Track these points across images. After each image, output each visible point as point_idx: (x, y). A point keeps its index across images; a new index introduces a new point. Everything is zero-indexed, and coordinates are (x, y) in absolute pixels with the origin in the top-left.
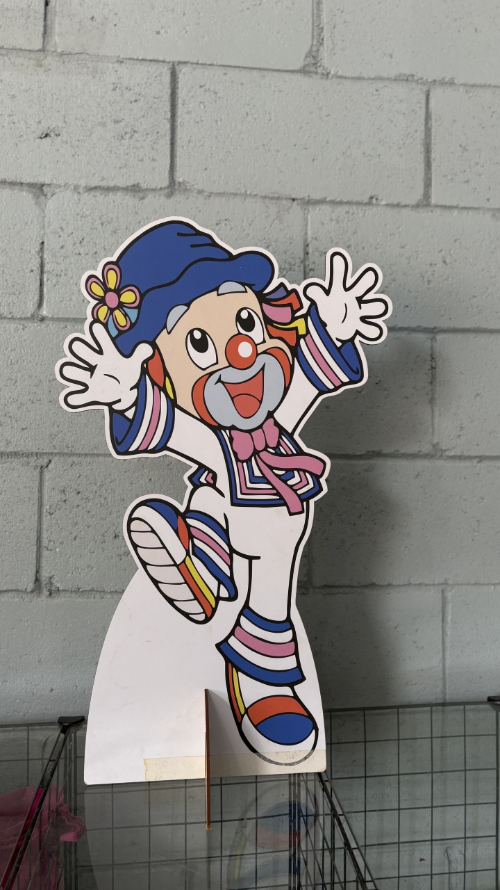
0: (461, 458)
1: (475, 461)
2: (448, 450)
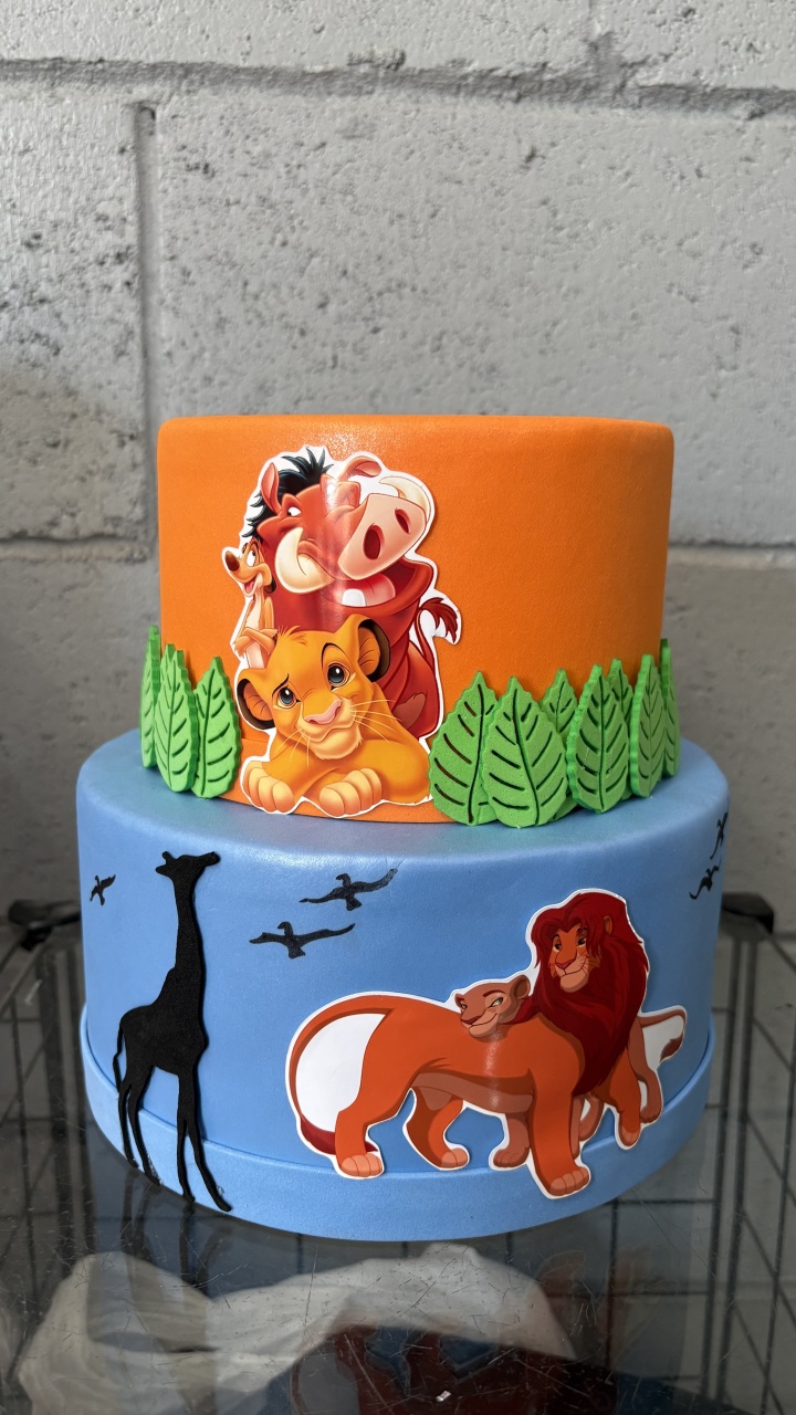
0: (688, 97)
1: (741, 110)
2: (643, 63)
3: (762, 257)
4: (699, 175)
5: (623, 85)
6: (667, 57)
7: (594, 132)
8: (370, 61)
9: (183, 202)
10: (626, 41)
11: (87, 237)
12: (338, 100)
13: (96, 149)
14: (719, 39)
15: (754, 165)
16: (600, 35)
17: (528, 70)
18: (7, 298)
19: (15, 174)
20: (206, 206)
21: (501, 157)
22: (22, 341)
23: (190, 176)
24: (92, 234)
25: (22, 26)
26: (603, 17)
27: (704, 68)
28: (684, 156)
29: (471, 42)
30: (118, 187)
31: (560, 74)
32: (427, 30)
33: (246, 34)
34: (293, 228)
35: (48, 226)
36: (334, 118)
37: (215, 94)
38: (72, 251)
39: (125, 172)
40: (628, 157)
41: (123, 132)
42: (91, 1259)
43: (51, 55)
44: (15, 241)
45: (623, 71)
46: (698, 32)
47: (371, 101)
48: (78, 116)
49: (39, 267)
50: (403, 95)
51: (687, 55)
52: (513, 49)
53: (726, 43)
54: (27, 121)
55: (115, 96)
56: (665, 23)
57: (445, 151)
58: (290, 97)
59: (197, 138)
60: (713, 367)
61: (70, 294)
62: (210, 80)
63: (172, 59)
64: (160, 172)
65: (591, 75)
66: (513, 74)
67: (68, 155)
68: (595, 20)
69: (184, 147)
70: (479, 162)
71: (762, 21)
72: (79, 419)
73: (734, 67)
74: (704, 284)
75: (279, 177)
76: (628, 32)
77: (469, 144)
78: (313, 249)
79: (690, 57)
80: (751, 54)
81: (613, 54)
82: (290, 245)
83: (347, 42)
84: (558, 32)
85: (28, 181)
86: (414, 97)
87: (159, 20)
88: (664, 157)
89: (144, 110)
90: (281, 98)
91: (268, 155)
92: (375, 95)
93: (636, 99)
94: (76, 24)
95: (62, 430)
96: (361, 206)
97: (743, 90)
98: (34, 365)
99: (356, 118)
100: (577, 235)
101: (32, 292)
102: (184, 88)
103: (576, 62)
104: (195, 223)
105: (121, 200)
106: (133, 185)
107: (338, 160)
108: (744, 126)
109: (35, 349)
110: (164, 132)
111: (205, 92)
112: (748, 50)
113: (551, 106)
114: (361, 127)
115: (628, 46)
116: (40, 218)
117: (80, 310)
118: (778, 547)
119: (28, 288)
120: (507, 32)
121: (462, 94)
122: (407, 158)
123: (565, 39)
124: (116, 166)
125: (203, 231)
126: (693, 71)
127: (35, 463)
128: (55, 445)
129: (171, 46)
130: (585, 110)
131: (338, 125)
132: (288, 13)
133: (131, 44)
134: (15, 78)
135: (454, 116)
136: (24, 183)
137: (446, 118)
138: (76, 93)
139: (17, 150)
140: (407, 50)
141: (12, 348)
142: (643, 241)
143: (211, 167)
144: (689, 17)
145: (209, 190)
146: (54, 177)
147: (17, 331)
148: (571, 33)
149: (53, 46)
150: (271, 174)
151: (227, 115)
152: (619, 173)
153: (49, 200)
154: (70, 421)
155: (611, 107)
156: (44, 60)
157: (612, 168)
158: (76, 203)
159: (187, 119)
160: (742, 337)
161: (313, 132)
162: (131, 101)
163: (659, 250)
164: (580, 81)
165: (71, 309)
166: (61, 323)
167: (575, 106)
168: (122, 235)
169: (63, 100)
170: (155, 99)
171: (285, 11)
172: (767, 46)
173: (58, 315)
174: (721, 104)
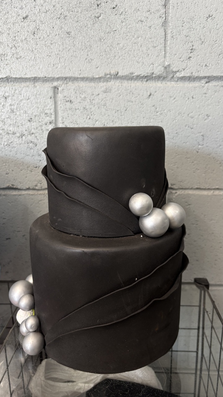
3: (209, 117)
4: (193, 98)
5: (173, 76)
6: (184, 69)
7: (166, 88)
8: (110, 74)
9: (65, 110)
10: (174, 66)
11: (43, 118)
12: (102, 83)
13: (45, 98)
14: (198, 64)
15: (207, 95)
16: (167, 65)
17: (149, 74)
18: (24, 133)
19: (26, 104)
20: (71, 110)
21: (142, 96)
22: (28, 143)
23: (67, 103)
24: (44, 118)
25: (27, 69)
26: (168, 60)
27: (194, 72)
28: (189, 93)
29: (135, 68)
30: (50, 107)
31: (157, 75)
32: (124, 66)
33: (80, 70)
34: (92, 115)
35: (34, 116)
36: (101, 88)
37: (73, 83)
38: (39, 122)
39: (51, 103)
40: (174, 94)
41: (51, 94)
42: (46, 360)
43: (33, 76)
44: (26, 120)
45: (173, 73)
46: (192, 62)
47: (110, 84)
48: (40, 90)
49: (31, 126)
50: (118, 81)
51: (189, 69)
52: (145, 70)
53: (199, 65)
54: (28, 92)
55: (49, 85)
56: (184, 61)
57: (129, 94)
58: (91, 83)
59: (68, 94)
60: (197, 145)
61: (39, 132)
62: (71, 80)
63: (62, 76)
64: (59, 103)
65: (165, 75)
66: (145, 76)
67: (38, 100)
68: (166, 61)
69: (65, 97)
70: (137, 97)
71: (209, 59)
72: (42, 161)
73: (202, 71)
74: (195, 125)
75: (88, 103)
76: (174, 64)
77: (135, 93)
78: (97, 119)
79: (190, 69)
80: (206, 67)
81: (170, 69)
82: (91, 119)
83: (104, 70)
84: (156, 65)
85: (29, 106)
86: (121, 82)
87: (59, 67)
88: (184, 94)
89: (56, 88)
90: (89, 84)
91: (85, 98)
92: (111, 82)
93: (177, 80)
94: (39, 68)
95: (38, 164)
96: (108, 109)
97: (204, 77)
98: (31, 149)
99: (106, 88)
100: (162, 114)
101: (30, 132)
102: (65, 82)
103: (161, 72)
104: (68, 114)
105: (51, 109)
106: (53, 106)
107: (102, 98)
108: (204, 85)
109: (31, 145)
110: (61, 93)
111: (70, 83)
112: (205, 66)
113: (155, 82)
114: (108, 90)
115: (174, 67)
116: (32, 115)
117: (41, 135)
118: (214, 189)
119: (29, 131)
120: (144, 65)
121: (133, 80)
122: (119, 97)
123: (158, 66)
124: (49, 102)
125: (70, 116)
126: (191, 73)
127: (32, 171)
128: (36, 167)
129: (62, 73)
130: (164, 83)
131: (102, 90)
132: (90, 64)
133: (52, 73)
134: (25, 82)
135: (131, 86)
136: (28, 106)
137: (129, 87)
138: (40, 85)
139: (26, 99)
140: (119, 71)
141: (26, 145)
142: (179, 115)
143: (72, 101)
144: (190, 59)
145: (71, 106)
146: (35, 105)
147: (27, 141)
148: (160, 65)
149: (34, 74)
150: (86, 102)
151: (76, 89)
152: (172, 98)
153: (34, 110)
154: (39, 162)
155: (170, 82)
156: (32, 77)
157: (171, 97)
158: (40, 111)
159: (66, 90)
160: (205, 137)
161: (96, 91)
162: (53, 86)
163: (183, 117)
164: (162, 76)
165: (39, 135)
166: (37, 139)
167: (161, 82)
168: (51, 117)
169: (37, 87)
170: (58, 85)
171: (89, 63)
172: (210, 65)
173: (36, 137)
174: (198, 80)
